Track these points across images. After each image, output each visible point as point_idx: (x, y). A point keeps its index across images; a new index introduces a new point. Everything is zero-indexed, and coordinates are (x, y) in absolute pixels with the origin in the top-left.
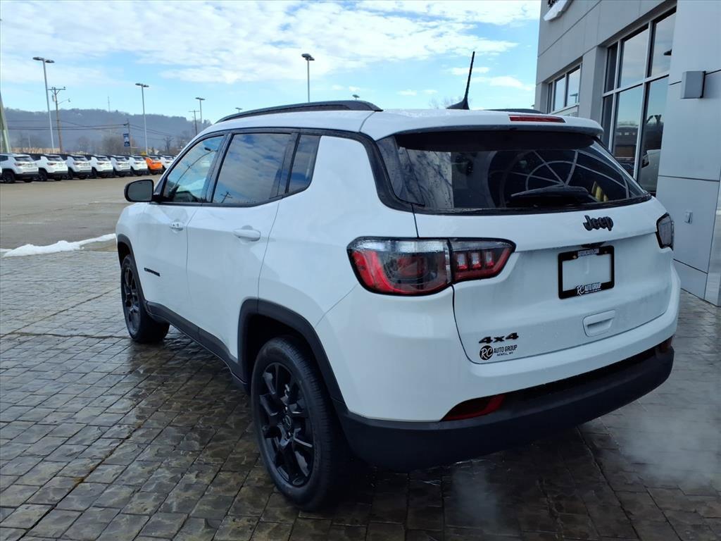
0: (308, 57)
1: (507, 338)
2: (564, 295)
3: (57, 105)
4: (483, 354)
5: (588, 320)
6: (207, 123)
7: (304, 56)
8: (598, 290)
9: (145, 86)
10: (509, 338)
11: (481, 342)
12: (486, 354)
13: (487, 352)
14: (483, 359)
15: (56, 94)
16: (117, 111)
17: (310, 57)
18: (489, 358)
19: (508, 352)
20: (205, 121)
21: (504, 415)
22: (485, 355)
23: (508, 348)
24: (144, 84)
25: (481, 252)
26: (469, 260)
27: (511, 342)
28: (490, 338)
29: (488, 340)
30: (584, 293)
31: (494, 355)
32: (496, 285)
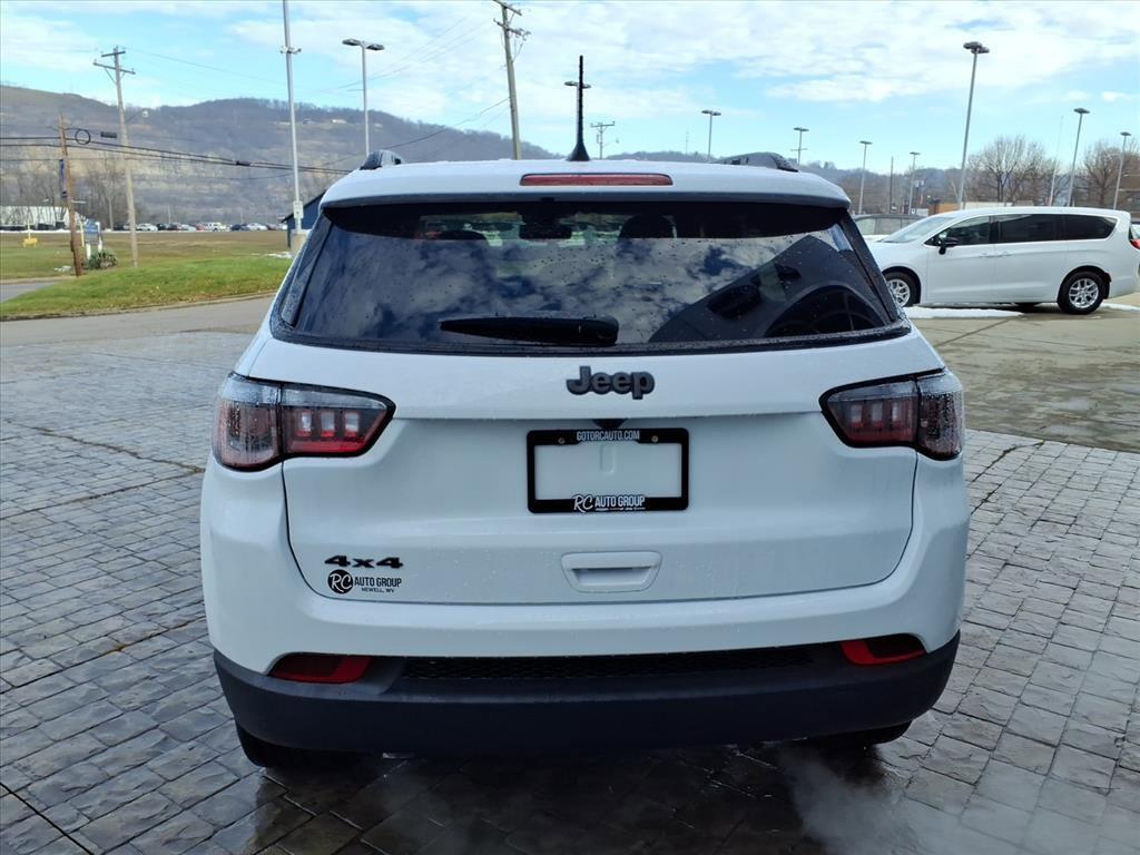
0: (976, 48)
1: (379, 564)
2: (537, 506)
3: (601, 147)
4: (334, 583)
5: (572, 561)
6: (829, 167)
7: (967, 46)
8: (634, 510)
9: (715, 114)
10: (382, 563)
11: (330, 561)
12: (341, 583)
13: (341, 580)
14: (335, 590)
15: (601, 132)
16: (696, 153)
17: (980, 47)
18: (346, 591)
19: (384, 588)
20: (826, 164)
21: (370, 692)
22: (339, 584)
23: (384, 582)
24: (714, 111)
25: (340, 413)
26: (316, 422)
27: (388, 572)
28: (345, 558)
29: (343, 561)
30: (593, 510)
31: (356, 589)
32: (357, 471)
